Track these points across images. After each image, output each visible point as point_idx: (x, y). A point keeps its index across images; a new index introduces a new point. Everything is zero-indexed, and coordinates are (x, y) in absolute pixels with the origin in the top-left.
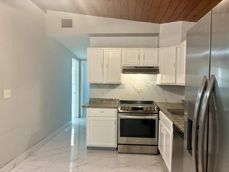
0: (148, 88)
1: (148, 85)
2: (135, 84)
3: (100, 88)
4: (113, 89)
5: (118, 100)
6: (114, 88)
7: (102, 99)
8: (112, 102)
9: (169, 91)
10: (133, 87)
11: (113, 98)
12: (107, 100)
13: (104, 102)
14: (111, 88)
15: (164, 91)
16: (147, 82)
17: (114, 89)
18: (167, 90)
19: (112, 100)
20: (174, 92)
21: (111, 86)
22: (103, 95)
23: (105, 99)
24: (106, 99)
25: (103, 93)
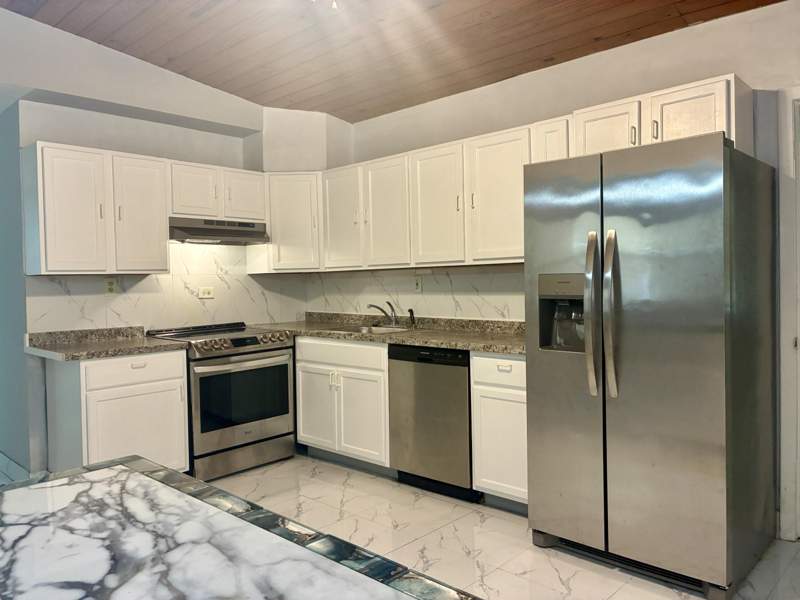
0: (226, 286)
1: (225, 276)
2: (188, 273)
3: (68, 293)
4: (119, 293)
5: (141, 329)
6: (124, 290)
7: (81, 331)
8: (120, 338)
9: (278, 292)
10: (185, 283)
11: (122, 325)
12: (99, 333)
13: (88, 340)
14: (111, 290)
15: (266, 292)
16: (223, 267)
17: (124, 295)
18: (273, 291)
19: (118, 332)
20: (289, 295)
21: (111, 284)
22: (83, 317)
23: (92, 332)
24: (97, 330)
25: (82, 309)
